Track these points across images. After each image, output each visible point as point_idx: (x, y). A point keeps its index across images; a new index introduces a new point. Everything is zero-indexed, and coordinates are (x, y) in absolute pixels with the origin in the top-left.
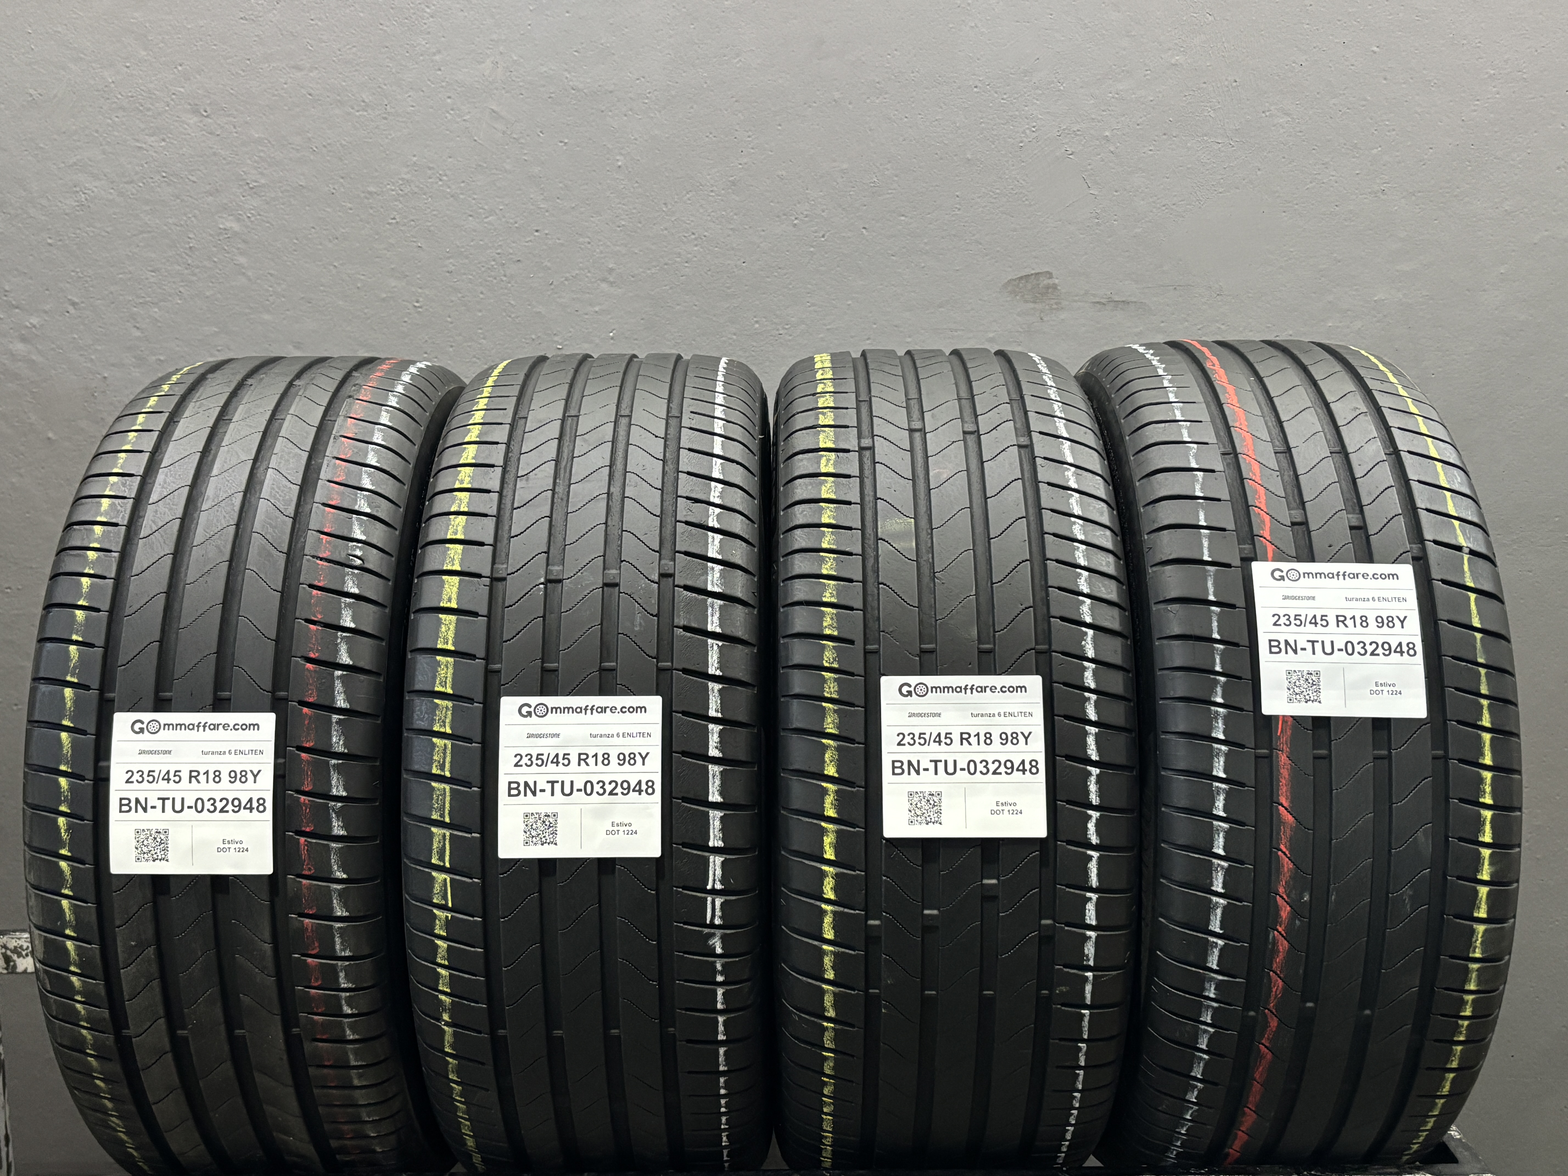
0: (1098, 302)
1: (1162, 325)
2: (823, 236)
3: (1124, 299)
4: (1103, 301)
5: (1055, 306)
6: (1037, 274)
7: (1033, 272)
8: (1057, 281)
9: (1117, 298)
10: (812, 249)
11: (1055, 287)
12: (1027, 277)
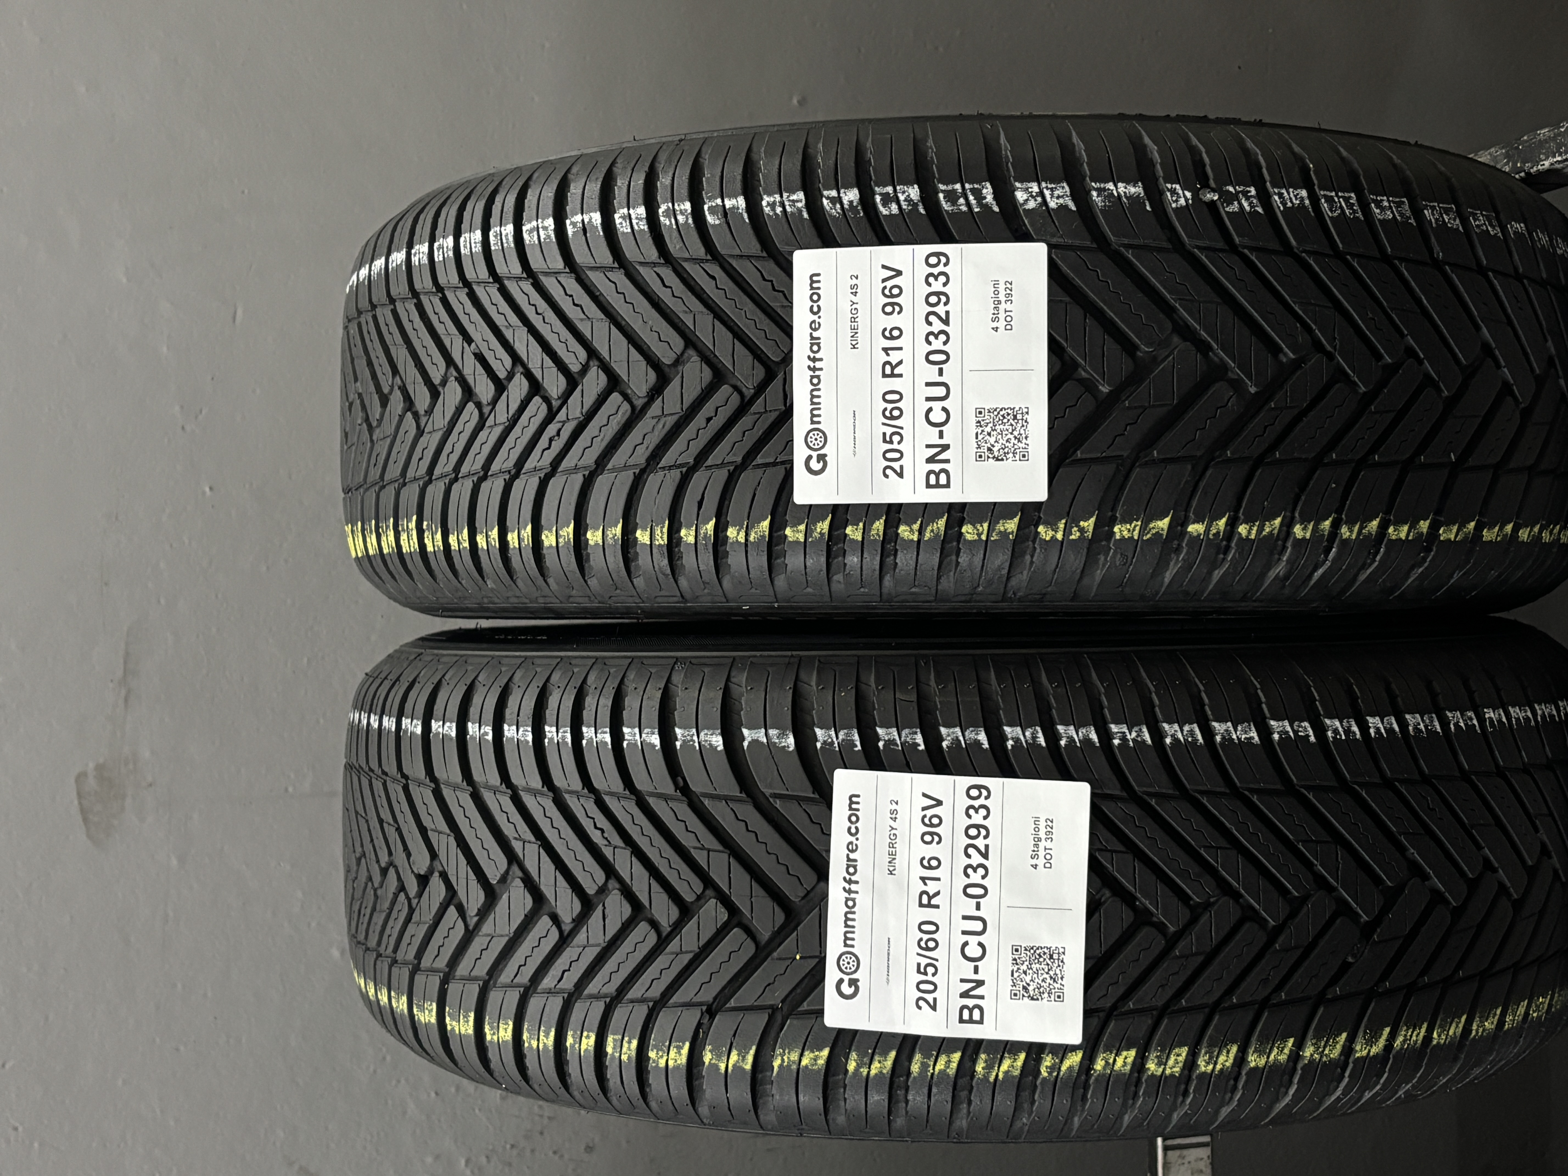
0: (126, 700)
1: (163, 601)
2: (16, 1129)
3: (122, 661)
4: (123, 692)
5: (131, 766)
6: (80, 795)
7: (76, 802)
8: (91, 765)
9: (120, 673)
10: (36, 1145)
11: (99, 768)
12: (83, 811)
